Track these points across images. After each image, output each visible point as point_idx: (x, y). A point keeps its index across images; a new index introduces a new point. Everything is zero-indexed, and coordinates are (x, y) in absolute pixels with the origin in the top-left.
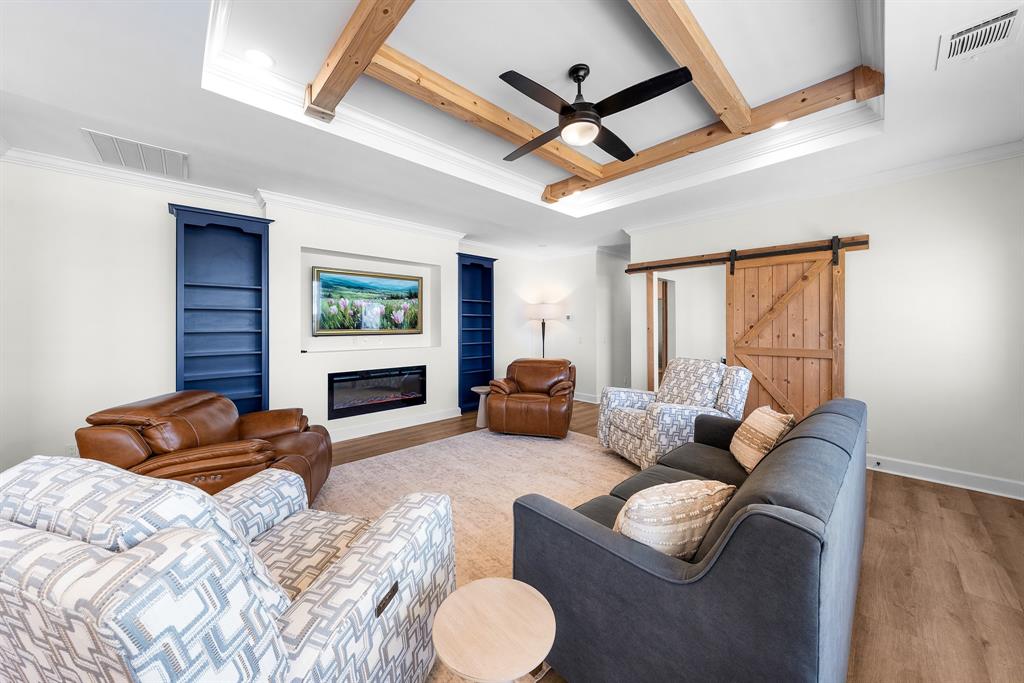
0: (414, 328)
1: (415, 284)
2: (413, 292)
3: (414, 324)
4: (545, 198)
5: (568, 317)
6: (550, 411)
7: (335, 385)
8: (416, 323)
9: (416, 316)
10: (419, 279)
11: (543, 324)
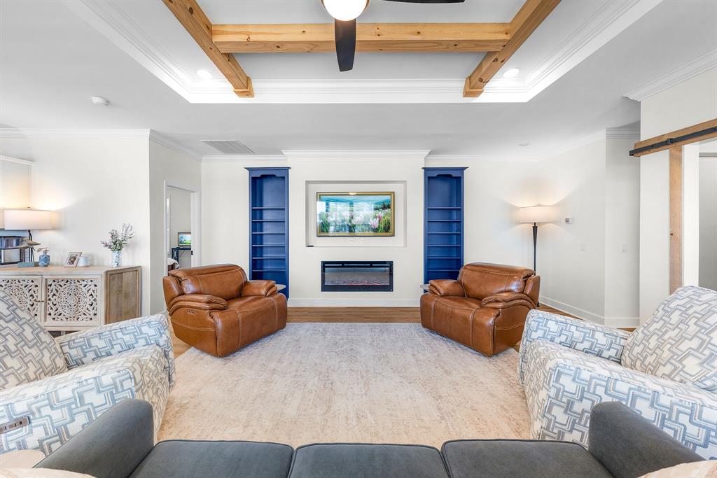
0: (387, 232)
1: (388, 197)
2: (386, 204)
3: (386, 229)
4: (467, 94)
5: (567, 221)
6: (474, 320)
7: (326, 269)
8: (389, 228)
9: (389, 223)
10: (392, 194)
11: (535, 229)
